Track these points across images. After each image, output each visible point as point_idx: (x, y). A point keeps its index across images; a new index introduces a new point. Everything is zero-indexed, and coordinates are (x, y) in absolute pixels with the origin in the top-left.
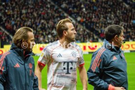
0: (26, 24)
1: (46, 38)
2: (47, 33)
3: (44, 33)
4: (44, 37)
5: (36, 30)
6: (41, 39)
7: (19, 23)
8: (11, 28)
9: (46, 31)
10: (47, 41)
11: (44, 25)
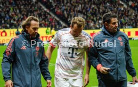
0: (76, 9)
1: (97, 24)
2: (98, 18)
3: (95, 19)
4: (95, 23)
5: (87, 15)
6: (92, 25)
7: (69, 8)
8: (62, 13)
9: (96, 16)
10: (98, 27)
11: (94, 11)
